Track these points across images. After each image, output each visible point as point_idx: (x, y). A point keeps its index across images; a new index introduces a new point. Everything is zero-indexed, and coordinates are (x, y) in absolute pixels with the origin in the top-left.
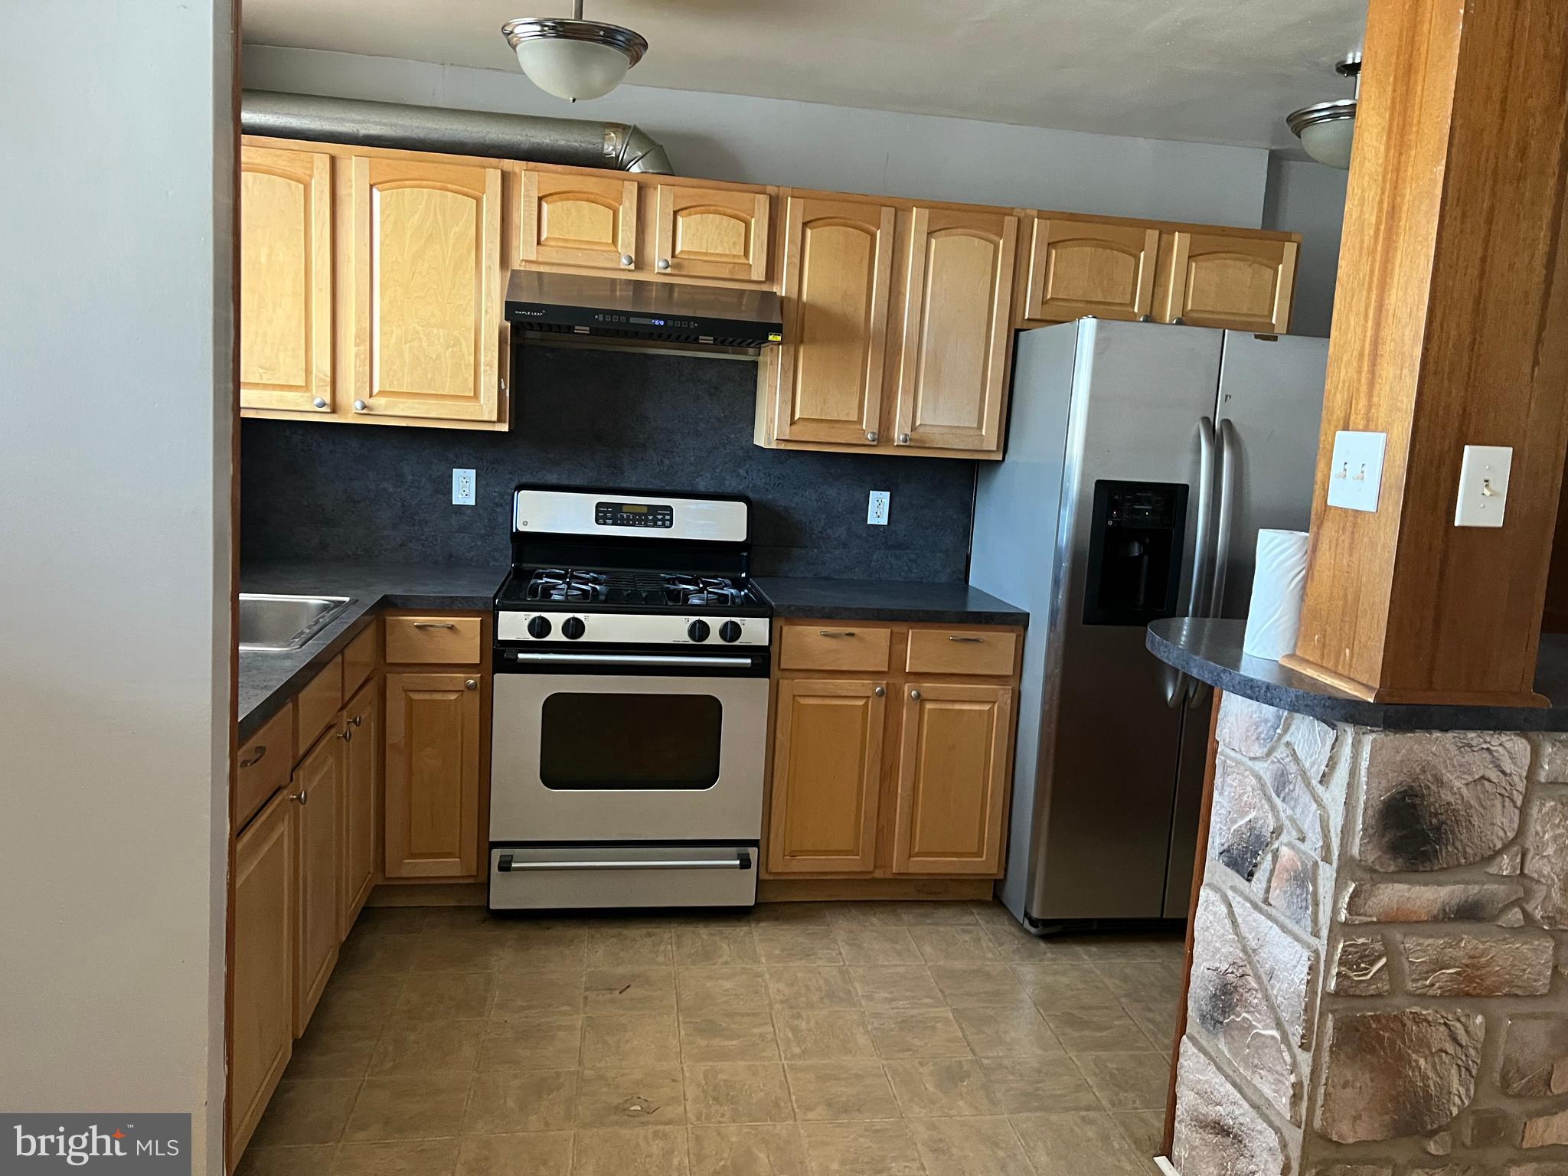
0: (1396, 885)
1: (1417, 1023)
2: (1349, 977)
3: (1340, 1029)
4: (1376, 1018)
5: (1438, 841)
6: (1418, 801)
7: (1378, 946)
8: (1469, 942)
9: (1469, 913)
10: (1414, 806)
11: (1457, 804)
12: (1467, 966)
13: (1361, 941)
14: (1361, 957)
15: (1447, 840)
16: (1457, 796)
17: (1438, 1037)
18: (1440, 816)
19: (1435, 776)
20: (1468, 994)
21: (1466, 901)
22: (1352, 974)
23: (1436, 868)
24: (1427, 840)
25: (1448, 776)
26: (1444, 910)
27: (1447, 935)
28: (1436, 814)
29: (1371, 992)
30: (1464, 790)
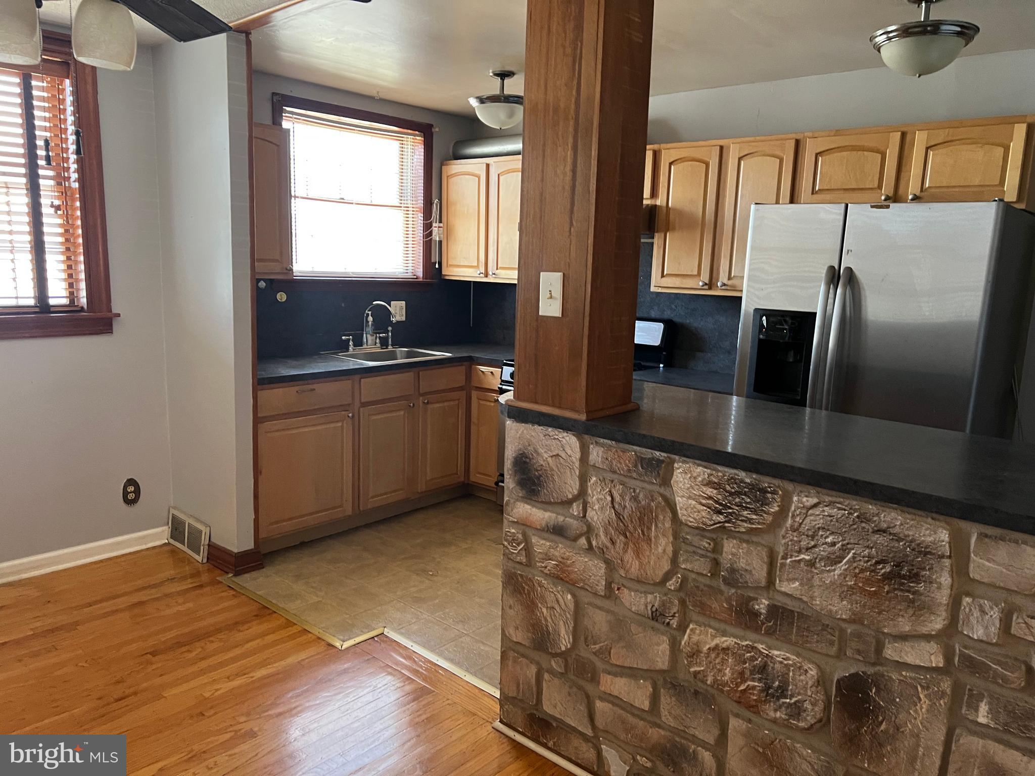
0: (525, 505)
1: (540, 587)
2: (508, 548)
3: (506, 575)
4: (521, 576)
5: (540, 485)
6: (528, 460)
7: (520, 536)
8: (561, 549)
9: (558, 531)
10: (525, 462)
11: (546, 467)
12: (561, 562)
13: (513, 531)
14: (513, 540)
15: (544, 485)
16: (546, 462)
17: (550, 598)
18: (539, 472)
19: (534, 448)
20: (562, 579)
21: (558, 524)
22: (509, 547)
23: (540, 501)
24: (534, 484)
25: (541, 451)
26: (548, 526)
27: (552, 541)
28: (537, 471)
29: (518, 560)
30: (549, 459)
